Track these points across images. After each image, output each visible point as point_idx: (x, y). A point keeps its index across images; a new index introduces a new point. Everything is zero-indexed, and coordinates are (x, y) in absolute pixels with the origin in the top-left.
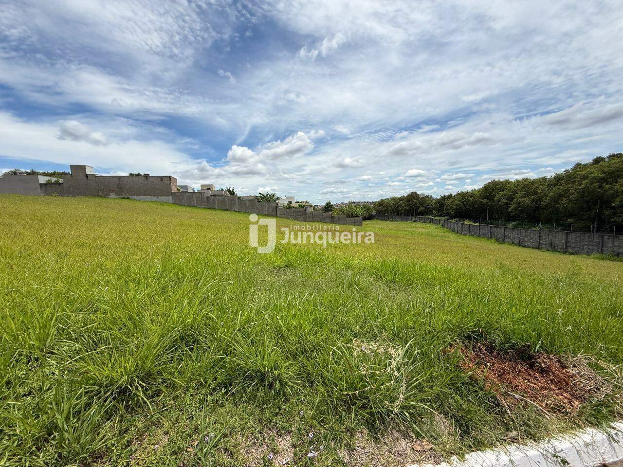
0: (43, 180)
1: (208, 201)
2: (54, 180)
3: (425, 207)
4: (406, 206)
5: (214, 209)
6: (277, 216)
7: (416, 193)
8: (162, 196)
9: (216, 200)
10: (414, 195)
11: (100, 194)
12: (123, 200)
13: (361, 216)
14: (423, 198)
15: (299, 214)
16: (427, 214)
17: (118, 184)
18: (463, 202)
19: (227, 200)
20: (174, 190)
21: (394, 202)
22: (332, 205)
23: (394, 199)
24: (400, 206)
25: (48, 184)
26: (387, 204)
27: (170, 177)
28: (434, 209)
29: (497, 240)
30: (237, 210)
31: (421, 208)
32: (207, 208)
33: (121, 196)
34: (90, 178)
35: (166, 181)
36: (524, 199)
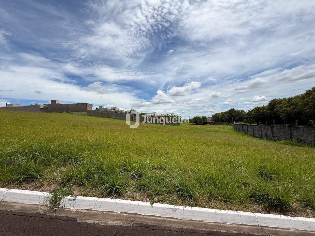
0: (42, 106)
2: (46, 106)
3: (239, 117)
4: (228, 116)
7: (233, 109)
8: (83, 112)
9: (105, 113)
10: (232, 111)
11: (60, 111)
14: (238, 112)
17: (67, 107)
18: (257, 113)
19: (110, 113)
20: (88, 109)
23: (222, 113)
24: (224, 117)
25: (44, 108)
27: (86, 104)
28: (245, 118)
30: (114, 118)
31: (237, 118)
32: (101, 117)
33: (67, 112)
34: (57, 105)
35: (85, 105)
36: (287, 109)
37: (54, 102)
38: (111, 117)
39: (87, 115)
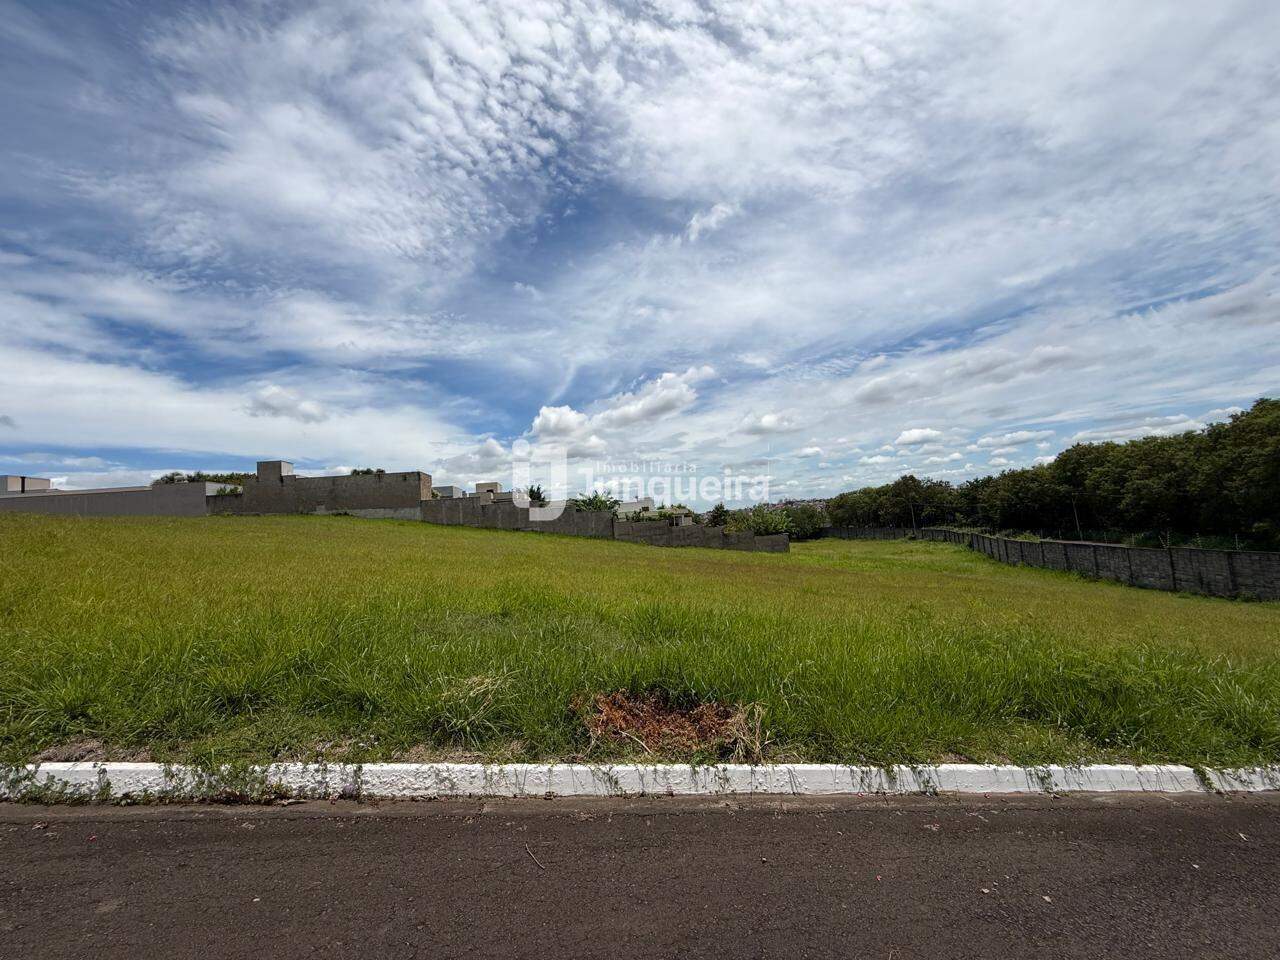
0: (212, 489)
1: (484, 514)
2: (229, 488)
3: (937, 507)
4: (894, 505)
5: (495, 528)
6: (614, 538)
7: (912, 477)
8: (403, 507)
9: (499, 511)
10: (908, 483)
11: (301, 509)
12: (339, 518)
13: (786, 531)
14: (928, 487)
15: (658, 532)
16: (944, 521)
17: (331, 492)
18: (1016, 494)
20: (425, 496)
21: (867, 499)
22: (727, 511)
23: (866, 492)
24: (881, 506)
25: (220, 496)
26: (854, 504)
27: (419, 473)
28: (956, 510)
29: (1083, 575)
30: (538, 529)
31: (928, 510)
32: (482, 528)
33: (334, 511)
34: (285, 481)
35: (411, 480)
36: (1148, 482)
37: (270, 468)
38: (523, 526)
39: (423, 521)
